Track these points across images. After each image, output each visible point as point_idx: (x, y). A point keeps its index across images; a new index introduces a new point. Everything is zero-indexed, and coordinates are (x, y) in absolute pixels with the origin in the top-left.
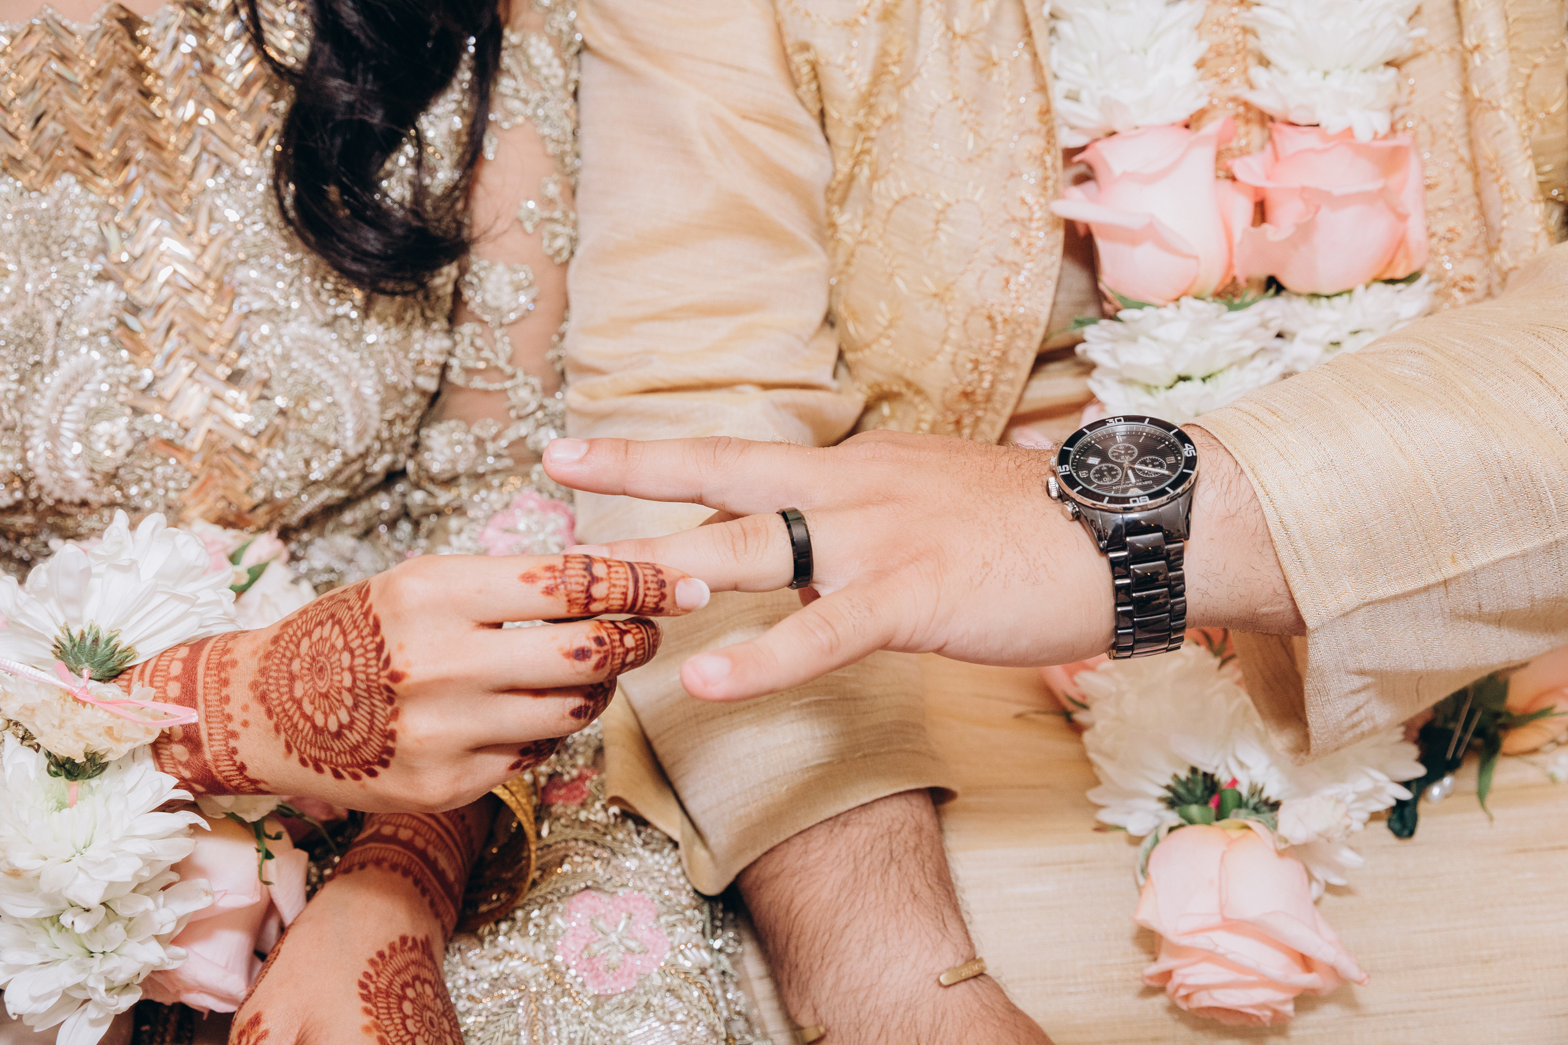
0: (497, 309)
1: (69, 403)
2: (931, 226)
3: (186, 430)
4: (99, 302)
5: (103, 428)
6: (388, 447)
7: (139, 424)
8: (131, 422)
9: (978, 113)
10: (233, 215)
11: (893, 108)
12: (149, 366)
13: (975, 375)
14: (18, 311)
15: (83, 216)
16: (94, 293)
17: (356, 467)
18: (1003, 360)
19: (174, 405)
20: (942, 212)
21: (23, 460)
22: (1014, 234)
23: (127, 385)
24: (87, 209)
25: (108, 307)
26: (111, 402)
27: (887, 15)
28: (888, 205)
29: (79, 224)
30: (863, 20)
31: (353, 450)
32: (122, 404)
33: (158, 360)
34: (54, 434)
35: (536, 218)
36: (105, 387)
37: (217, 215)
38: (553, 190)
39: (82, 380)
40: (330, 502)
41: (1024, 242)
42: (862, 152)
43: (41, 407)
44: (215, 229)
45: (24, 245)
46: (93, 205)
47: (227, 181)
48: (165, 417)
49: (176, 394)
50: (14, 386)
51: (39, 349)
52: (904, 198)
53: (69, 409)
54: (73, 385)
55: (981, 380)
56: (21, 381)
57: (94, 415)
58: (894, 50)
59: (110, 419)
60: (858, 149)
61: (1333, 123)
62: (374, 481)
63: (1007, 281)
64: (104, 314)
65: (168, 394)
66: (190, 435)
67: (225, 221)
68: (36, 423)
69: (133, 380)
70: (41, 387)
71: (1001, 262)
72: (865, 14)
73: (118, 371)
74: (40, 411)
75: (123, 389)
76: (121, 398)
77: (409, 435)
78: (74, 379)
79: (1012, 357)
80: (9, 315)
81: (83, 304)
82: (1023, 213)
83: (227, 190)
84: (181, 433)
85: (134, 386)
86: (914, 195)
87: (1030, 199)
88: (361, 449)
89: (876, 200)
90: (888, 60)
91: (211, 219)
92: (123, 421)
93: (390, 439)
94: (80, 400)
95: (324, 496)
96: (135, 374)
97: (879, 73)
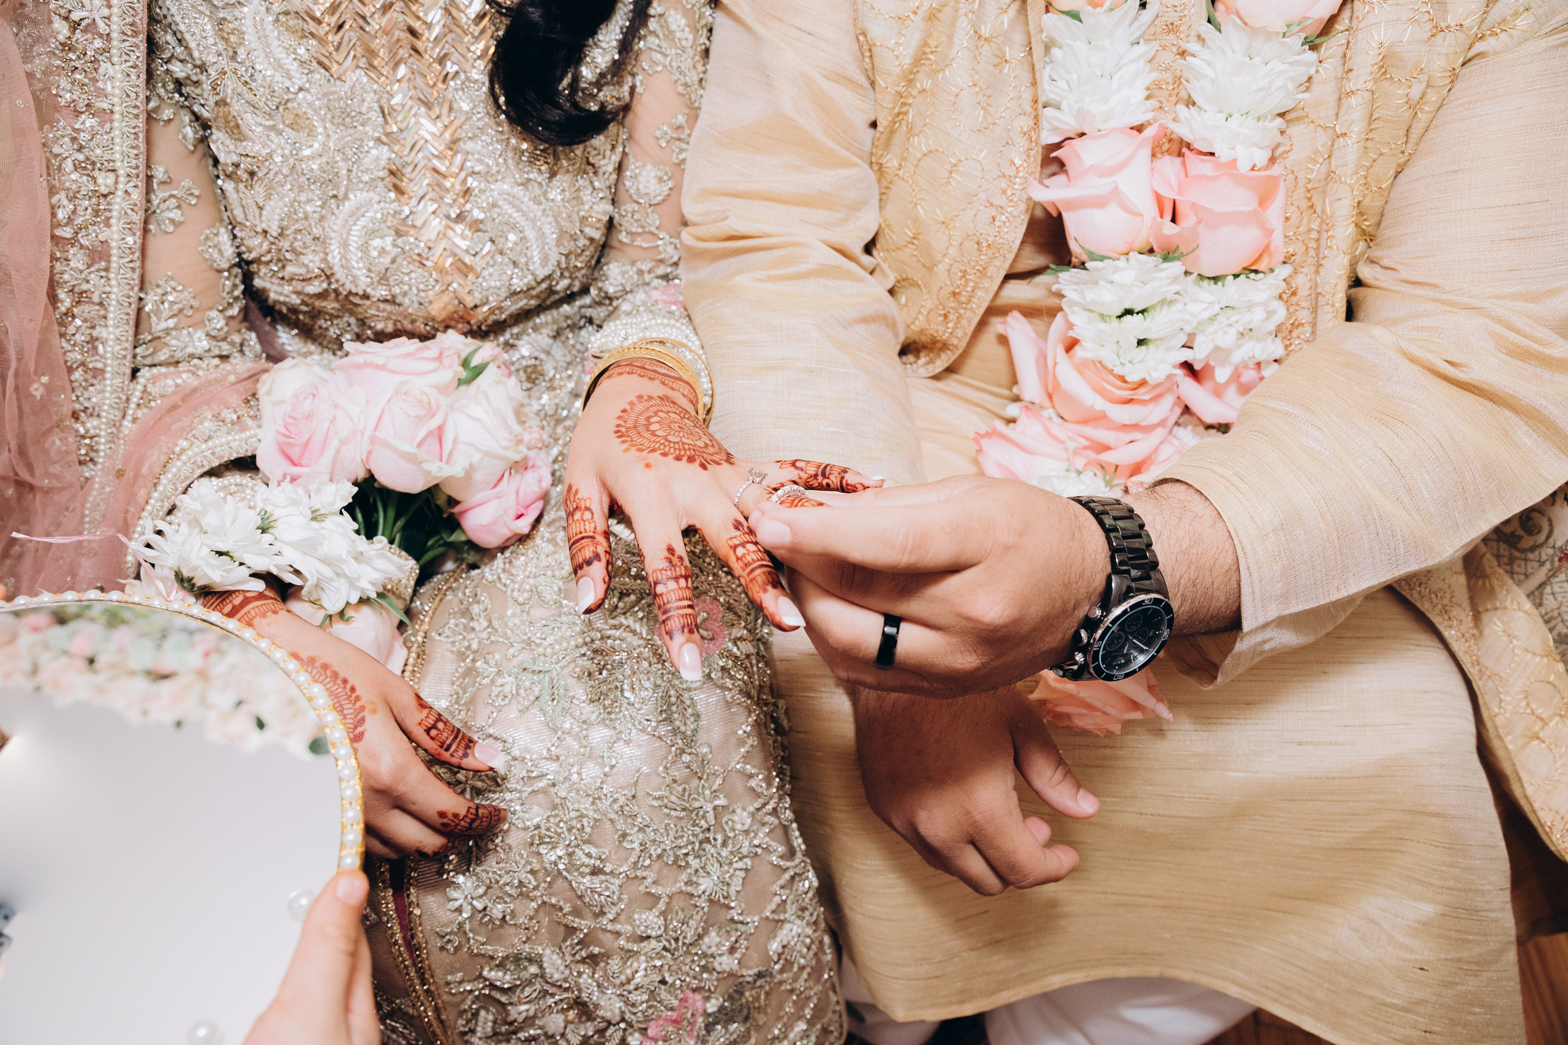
0: (648, 194)
1: (355, 224)
2: (947, 175)
3: (430, 248)
4: (378, 158)
5: (377, 242)
6: (566, 274)
7: (400, 241)
8: (394, 240)
9: (989, 96)
10: (465, 107)
11: (928, 84)
12: (407, 204)
13: (963, 282)
14: (324, 159)
15: (368, 99)
16: (374, 152)
17: (544, 286)
18: (983, 272)
19: (422, 231)
20: (955, 165)
21: (325, 260)
22: (1003, 185)
23: (394, 216)
24: (372, 95)
25: (383, 163)
26: (382, 226)
27: (932, 16)
28: (919, 155)
29: (366, 104)
30: (912, 17)
31: (542, 273)
32: (389, 228)
33: (414, 202)
34: (345, 245)
35: (668, 138)
36: (379, 216)
37: (455, 106)
38: (681, 119)
39: (363, 210)
40: (527, 307)
41: (1009, 193)
42: (899, 114)
43: (335, 225)
44: (453, 115)
45: (329, 116)
46: (375, 92)
47: (463, 83)
48: (416, 239)
49: (424, 224)
50: (319, 209)
51: (336, 187)
52: (930, 152)
53: (354, 228)
54: (356, 213)
55: (966, 286)
56: (322, 207)
57: (372, 233)
58: (933, 43)
59: (382, 237)
60: (896, 110)
61: (1224, 153)
62: (557, 297)
63: (994, 219)
64: (381, 167)
65: (418, 223)
66: (432, 252)
67: (461, 110)
68: (333, 235)
69: (396, 213)
70: (336, 211)
71: (992, 205)
72: (916, 13)
73: (387, 206)
74: (335, 228)
75: (390, 218)
76: (389, 224)
77: (582, 268)
78: (358, 209)
79: (990, 271)
80: (318, 162)
81: (367, 161)
82: (1011, 172)
83: (463, 89)
84: (426, 250)
85: (397, 216)
86: (937, 151)
87: (1018, 162)
88: (547, 272)
89: (911, 150)
90: (928, 50)
91: (451, 109)
92: (389, 240)
93: (567, 268)
94: (362, 222)
95: (522, 303)
96: (399, 208)
97: (919, 59)
